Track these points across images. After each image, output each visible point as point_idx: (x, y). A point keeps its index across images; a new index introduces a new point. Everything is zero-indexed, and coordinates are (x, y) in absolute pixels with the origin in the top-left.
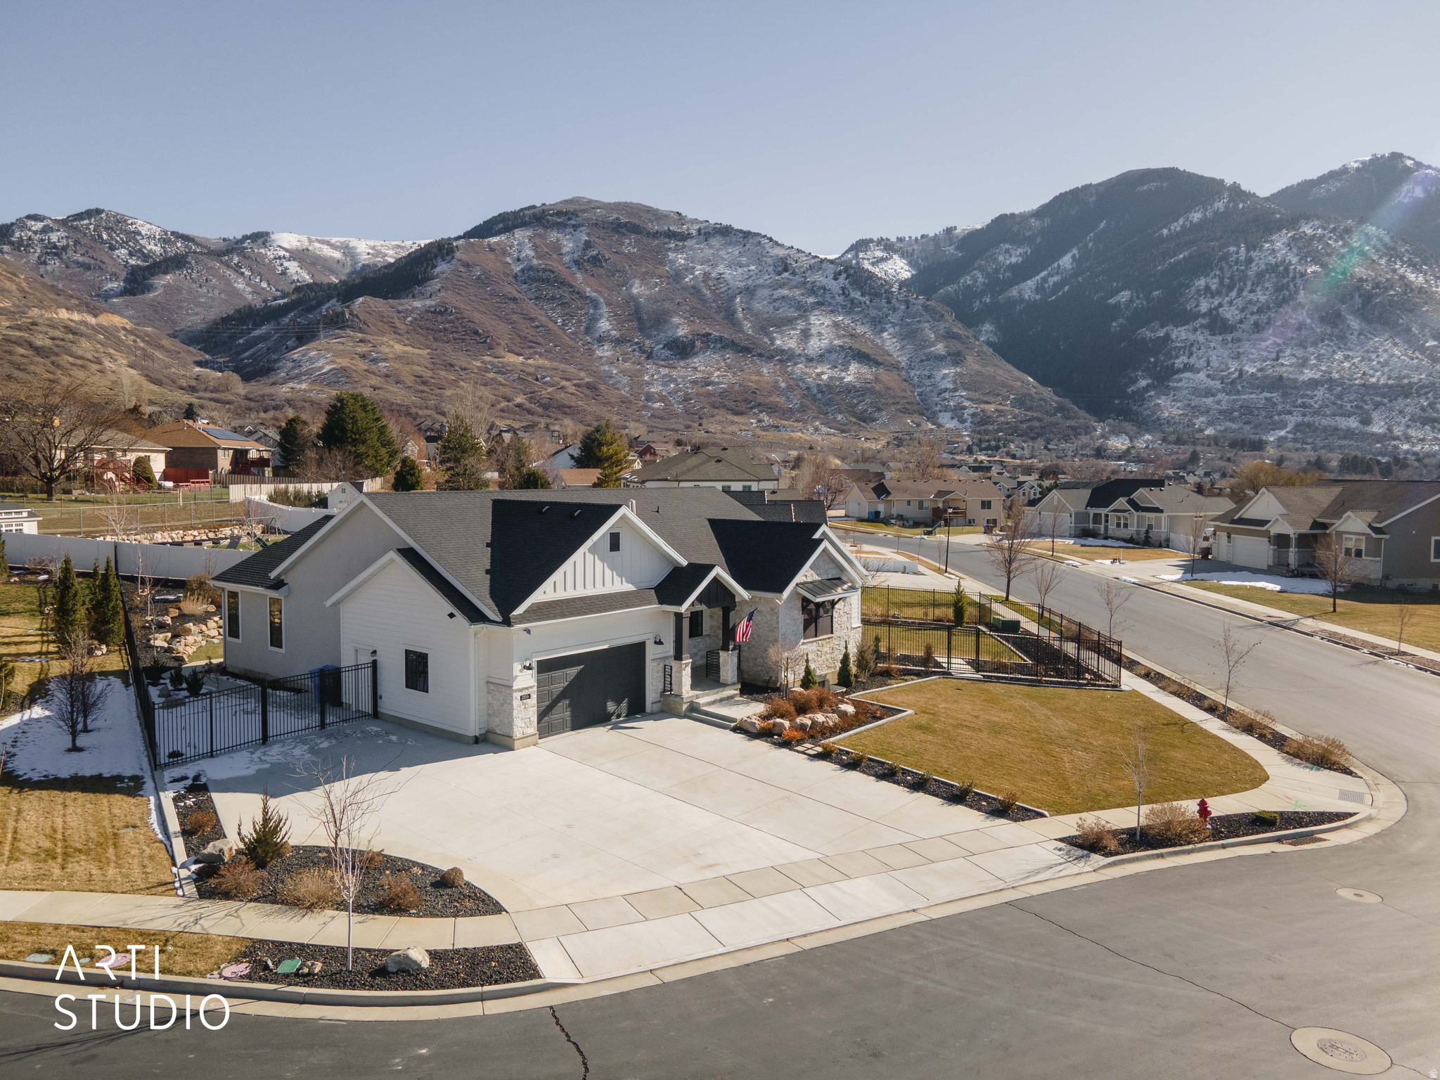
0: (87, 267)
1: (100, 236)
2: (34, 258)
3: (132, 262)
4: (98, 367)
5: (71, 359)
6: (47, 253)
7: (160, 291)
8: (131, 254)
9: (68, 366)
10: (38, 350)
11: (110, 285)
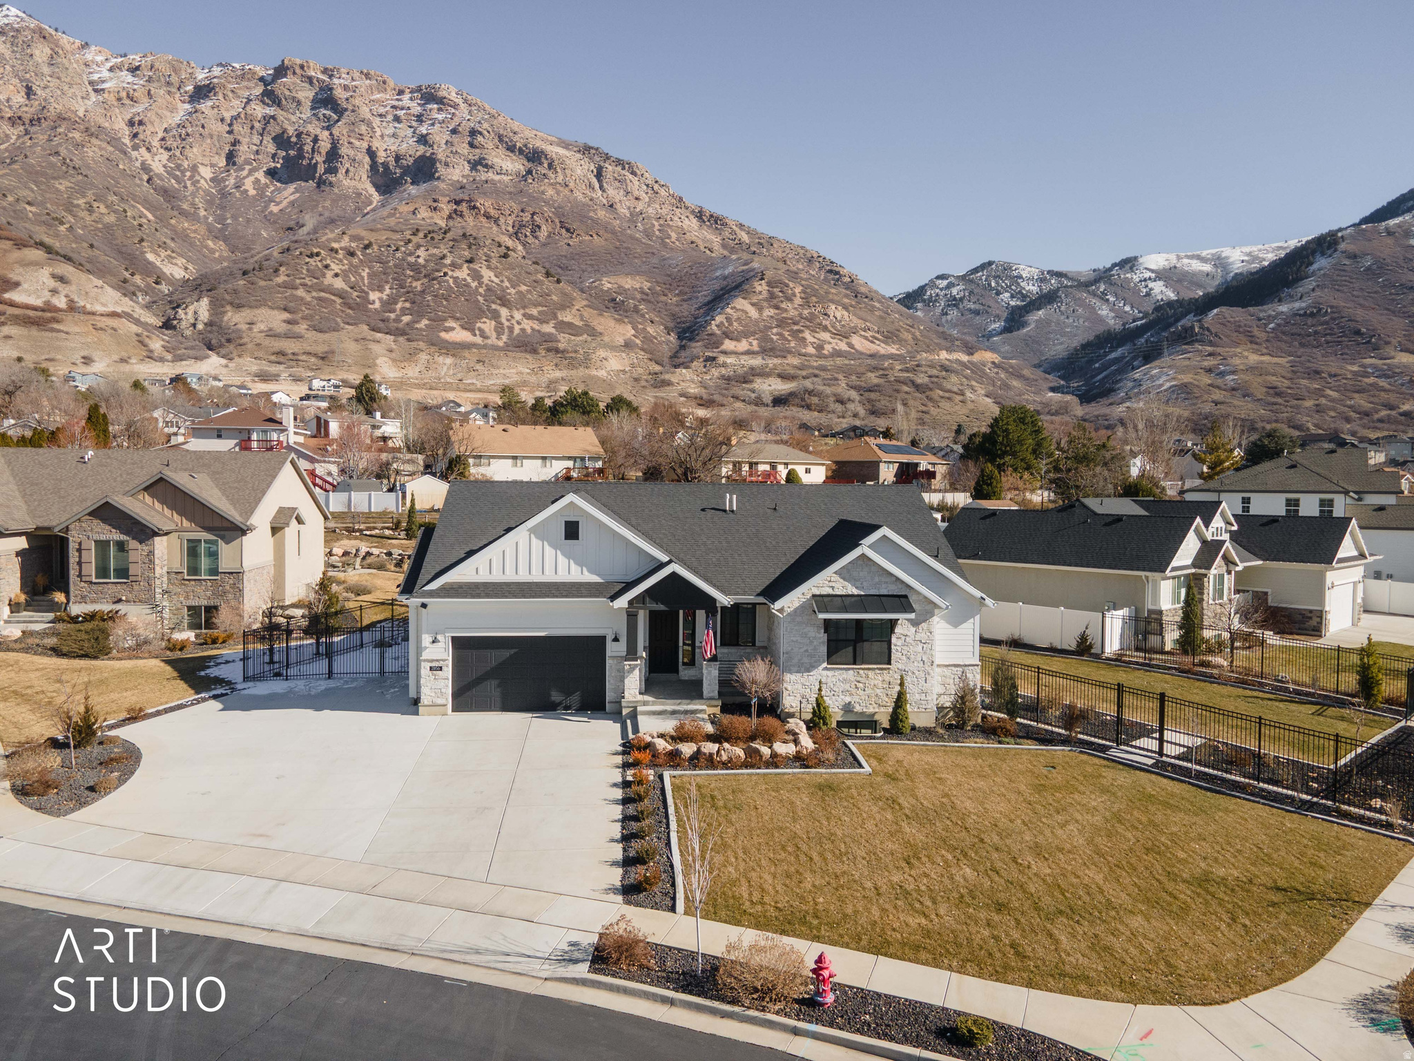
0: (977, 313)
1: (990, 285)
2: (938, 310)
3: (1013, 303)
4: (961, 398)
5: (941, 393)
6: (949, 305)
7: (1033, 326)
8: (1012, 297)
9: (938, 399)
10: (917, 387)
11: (993, 326)
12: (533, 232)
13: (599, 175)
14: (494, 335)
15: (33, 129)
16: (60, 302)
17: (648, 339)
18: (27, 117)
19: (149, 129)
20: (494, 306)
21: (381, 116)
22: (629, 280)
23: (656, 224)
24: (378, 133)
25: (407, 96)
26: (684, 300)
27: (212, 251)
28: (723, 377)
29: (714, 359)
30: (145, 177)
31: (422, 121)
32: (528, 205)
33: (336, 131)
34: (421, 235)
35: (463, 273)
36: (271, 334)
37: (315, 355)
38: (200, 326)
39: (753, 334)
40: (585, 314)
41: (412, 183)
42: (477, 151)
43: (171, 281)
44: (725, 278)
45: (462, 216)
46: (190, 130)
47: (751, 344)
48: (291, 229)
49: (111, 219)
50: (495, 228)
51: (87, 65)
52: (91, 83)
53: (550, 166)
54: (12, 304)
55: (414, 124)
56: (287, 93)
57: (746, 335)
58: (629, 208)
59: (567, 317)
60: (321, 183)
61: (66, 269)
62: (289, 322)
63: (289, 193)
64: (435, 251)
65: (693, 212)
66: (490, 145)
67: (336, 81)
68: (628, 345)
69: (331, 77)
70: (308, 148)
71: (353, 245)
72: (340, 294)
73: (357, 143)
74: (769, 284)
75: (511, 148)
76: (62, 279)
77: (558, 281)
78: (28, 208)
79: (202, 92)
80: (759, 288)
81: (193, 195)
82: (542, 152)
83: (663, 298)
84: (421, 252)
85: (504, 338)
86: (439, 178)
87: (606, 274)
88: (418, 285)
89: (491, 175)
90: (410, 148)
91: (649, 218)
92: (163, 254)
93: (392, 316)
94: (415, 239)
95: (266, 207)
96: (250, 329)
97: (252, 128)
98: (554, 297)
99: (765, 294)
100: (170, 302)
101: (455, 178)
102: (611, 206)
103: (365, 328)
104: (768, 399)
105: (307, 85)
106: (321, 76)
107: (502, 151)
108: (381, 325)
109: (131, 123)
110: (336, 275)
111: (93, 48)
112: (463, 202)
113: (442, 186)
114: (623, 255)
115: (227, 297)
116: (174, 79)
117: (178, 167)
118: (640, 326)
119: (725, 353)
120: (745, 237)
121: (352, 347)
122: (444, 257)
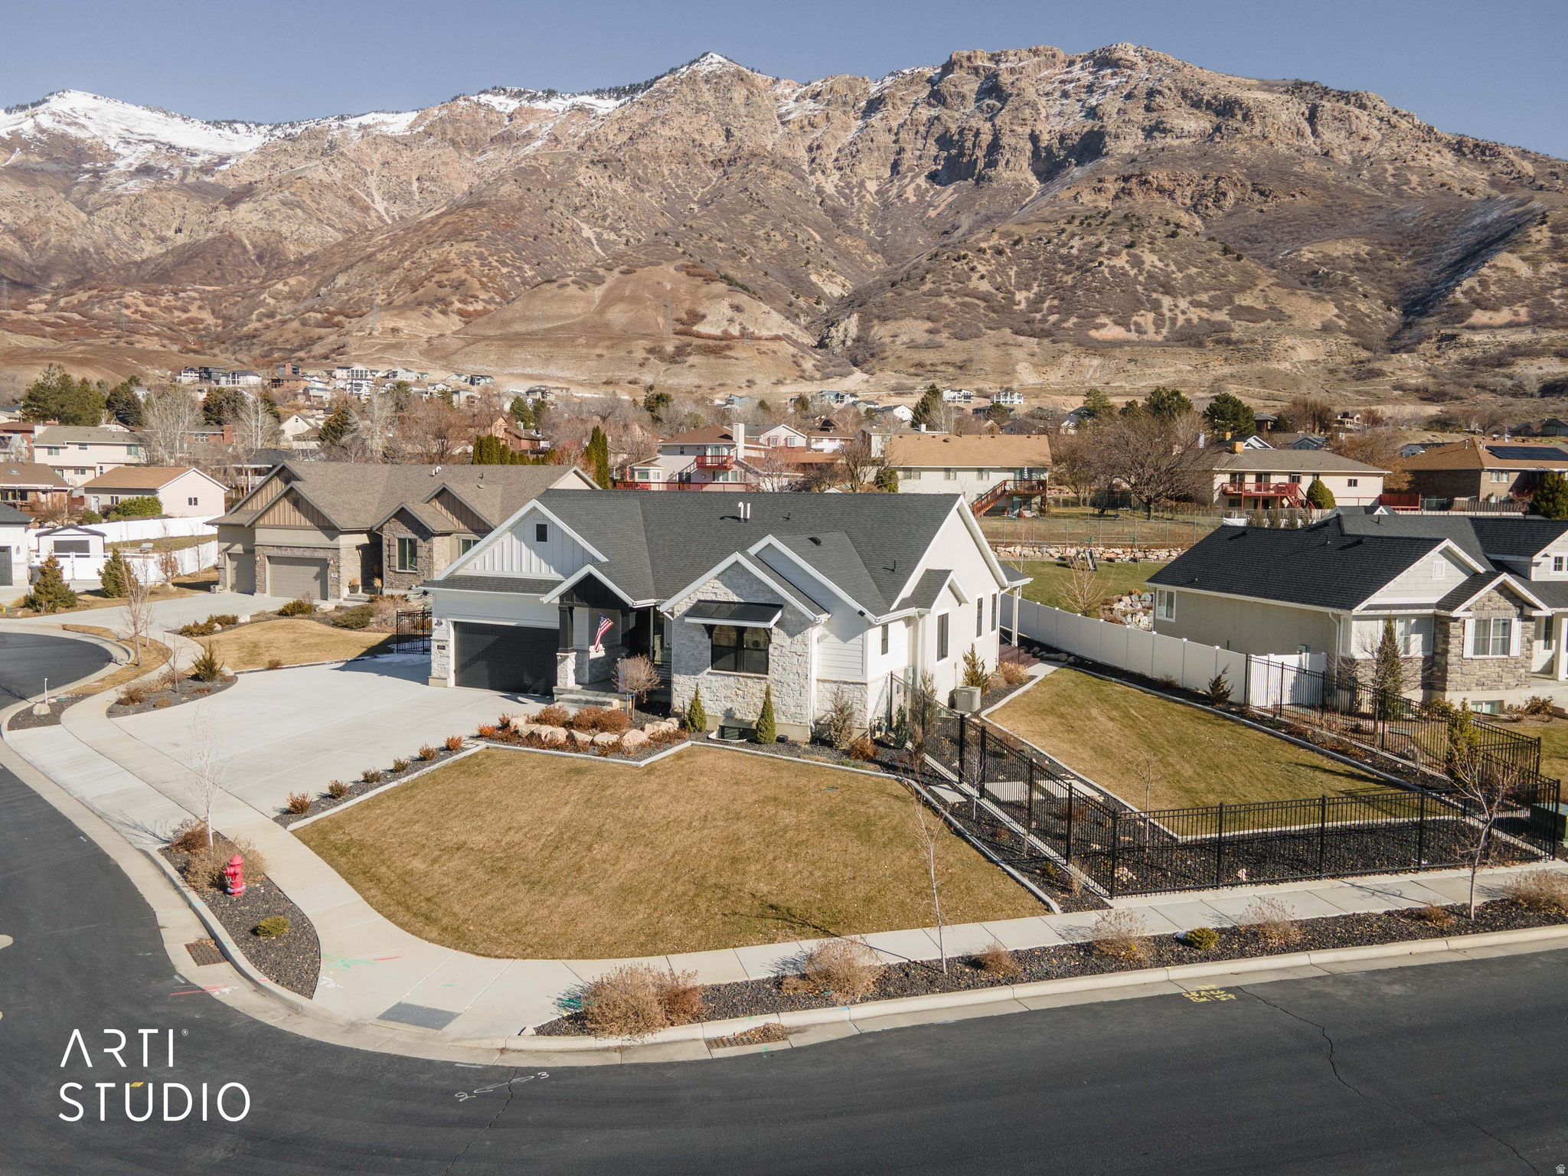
12: (1216, 201)
13: (1312, 118)
14: (1151, 329)
15: (730, 170)
16: (735, 331)
17: (1357, 318)
18: (725, 158)
19: (825, 151)
20: (1155, 295)
21: (1047, 94)
22: (1340, 246)
23: (1390, 168)
24: (1044, 114)
25: (1078, 66)
26: (1418, 263)
27: (870, 265)
28: (1464, 360)
29: (1453, 337)
30: (819, 200)
31: (1092, 92)
32: (1212, 169)
33: (998, 121)
34: (1077, 222)
35: (1121, 261)
36: (913, 346)
37: (953, 365)
38: (849, 343)
39: (1521, 299)
40: (1271, 294)
41: (1076, 165)
42: (1155, 115)
43: (829, 301)
44: (1485, 227)
45: (1130, 194)
46: (860, 146)
47: (1516, 314)
48: (946, 232)
49: (784, 245)
50: (1169, 203)
51: (777, 100)
52: (780, 116)
53: (1245, 117)
54: (698, 336)
55: (1083, 96)
56: (953, 89)
57: (1509, 301)
58: (1351, 153)
59: (1246, 300)
60: (980, 179)
61: (742, 299)
62: (930, 332)
63: (948, 194)
64: (1092, 239)
65: (1448, 145)
66: (1171, 105)
67: (1002, 66)
68: (1327, 329)
69: (997, 62)
70: (969, 144)
71: (1002, 242)
72: (985, 297)
73: (1019, 130)
74: (1554, 229)
75: (1196, 104)
76: (737, 308)
77: (1239, 258)
78: (719, 244)
79: (874, 105)
80: (1536, 236)
81: (859, 211)
82: (1236, 101)
83: (1388, 264)
84: (1076, 242)
85: (1164, 331)
86: (1107, 154)
87: (1307, 242)
88: (1069, 280)
89: (1169, 141)
90: (1076, 124)
91: (1380, 161)
92: (825, 273)
93: (1038, 316)
94: (1069, 228)
95: (925, 213)
96: (893, 342)
97: (917, 133)
98: (1232, 278)
99: (1546, 243)
100: (826, 321)
101: (1125, 151)
102: (1326, 154)
103: (1008, 331)
104: (1534, 387)
105: (973, 77)
106: (987, 64)
107: (1185, 109)
108: (1027, 328)
109: (810, 149)
110: (982, 277)
111: (783, 82)
112: (1134, 177)
113: (1110, 162)
114: (1335, 214)
115: (875, 311)
116: (850, 98)
117: (848, 184)
118: (1347, 303)
119: (1473, 328)
120: (1528, 168)
121: (991, 353)
122: (1100, 244)
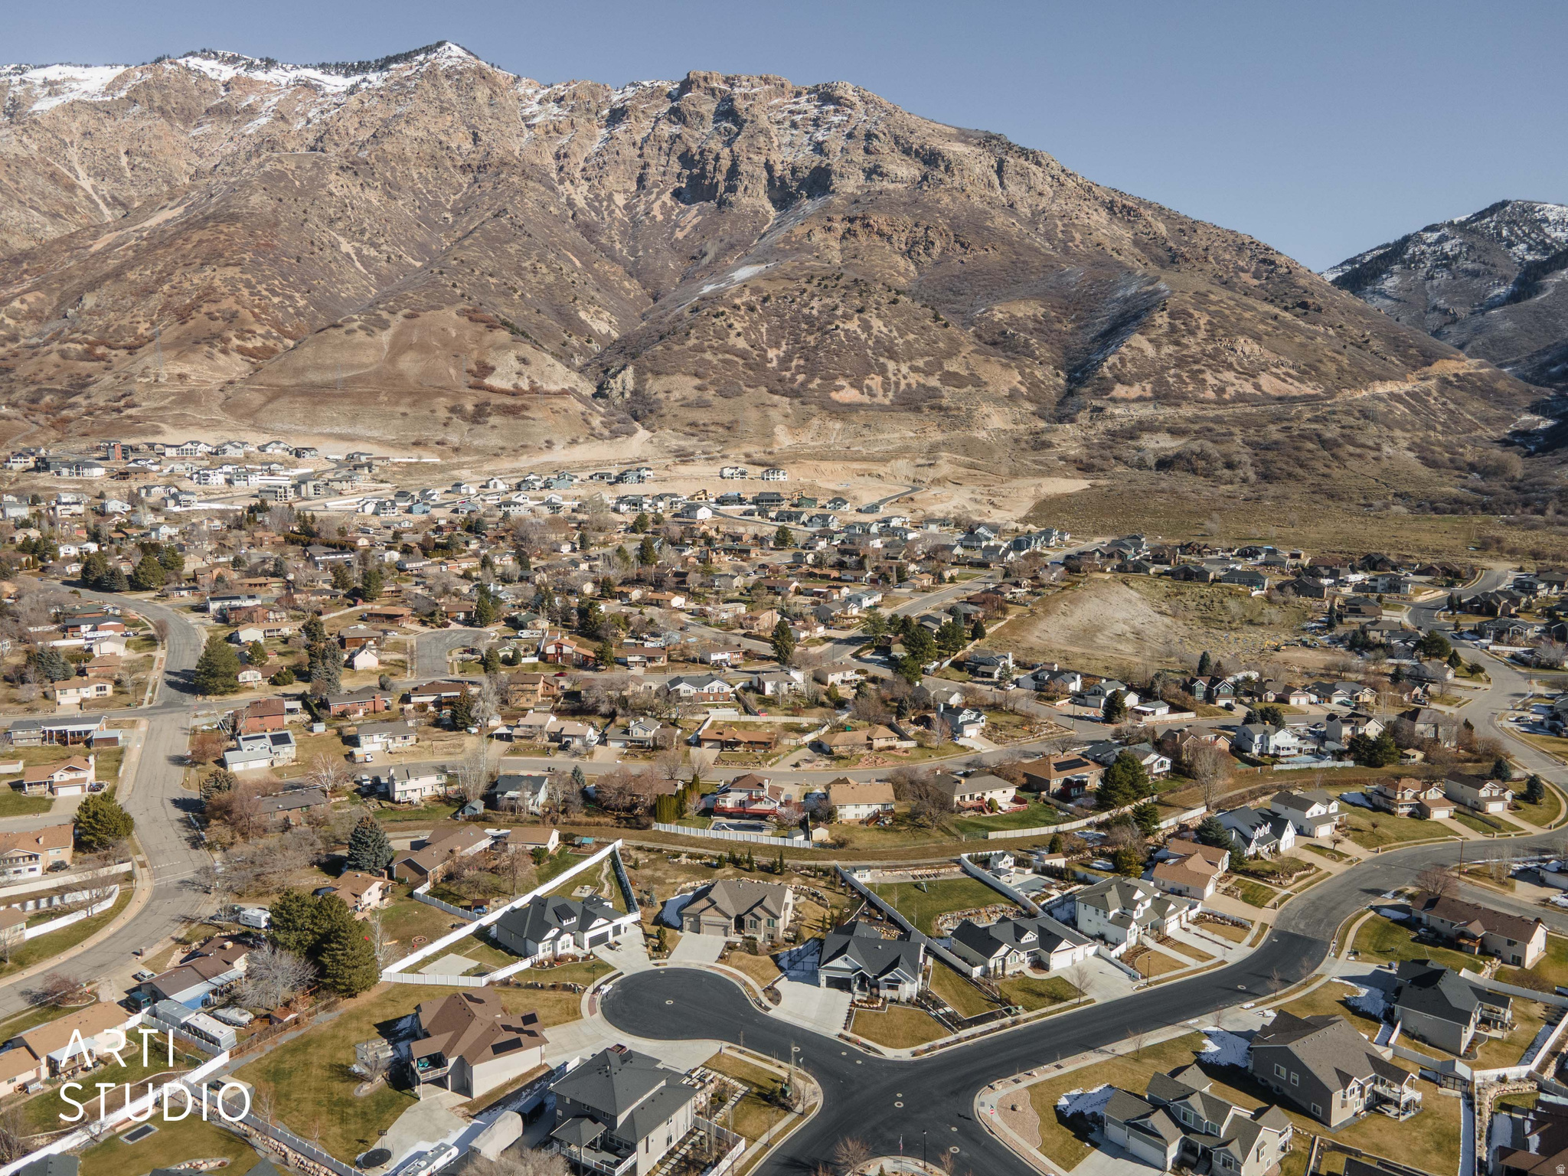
0: (1475, 274)
1: (1499, 234)
2: (1422, 274)
3: (1529, 258)
6: (1437, 266)
7: (1551, 291)
8: (1530, 249)
10: (1324, 443)
11: (1496, 292)
12: (926, 249)
13: (1000, 171)
14: (880, 392)
15: (481, 176)
16: (525, 385)
17: (1034, 385)
18: (475, 164)
19: (573, 160)
20: (882, 360)
21: (778, 123)
22: (1022, 307)
23: (1059, 223)
24: (776, 144)
25: (804, 98)
26: (1080, 328)
27: (628, 292)
28: (1108, 432)
29: (1101, 409)
30: (570, 213)
31: (818, 126)
32: (922, 218)
33: (736, 147)
34: (815, 282)
35: (853, 325)
36: (687, 405)
37: (722, 425)
38: (627, 395)
39: (1148, 376)
40: (971, 361)
41: (808, 197)
42: (873, 157)
43: (601, 338)
44: (1126, 300)
45: (855, 235)
46: (606, 158)
47: (1144, 390)
48: (694, 258)
49: (550, 279)
50: (888, 247)
51: (520, 100)
52: (524, 119)
53: (947, 169)
54: (491, 390)
55: (811, 129)
56: (692, 108)
57: (1139, 378)
58: (1030, 206)
59: (952, 366)
60: (722, 203)
61: (527, 350)
62: (699, 388)
63: (692, 215)
64: (828, 301)
65: (1103, 203)
66: (886, 150)
67: (737, 90)
68: (1013, 397)
69: (732, 86)
70: (710, 167)
71: (754, 298)
72: (743, 355)
73: (755, 158)
74: (1171, 315)
75: (907, 151)
76: (524, 361)
77: (946, 325)
78: (491, 280)
79: (617, 116)
80: (1159, 321)
81: (610, 227)
82: (939, 154)
83: (1058, 326)
84: (815, 303)
85: (891, 394)
86: (833, 192)
87: (997, 299)
88: (811, 339)
89: (886, 184)
90: (806, 158)
91: (1052, 216)
92: (592, 309)
93: (788, 374)
94: (810, 288)
95: (672, 233)
96: (667, 398)
97: (660, 149)
98: (941, 345)
99: (1166, 328)
100: (601, 365)
101: (849, 190)
102: (1011, 206)
103: (764, 389)
104: (1151, 461)
105: (710, 97)
106: (723, 87)
107: (898, 155)
108: (780, 386)
109: (558, 157)
110: (739, 334)
111: (524, 80)
112: (857, 220)
113: (837, 200)
114: (1019, 271)
115: (648, 364)
116: (593, 105)
117: (597, 196)
118: (1028, 370)
119: (1114, 400)
120: (1161, 228)
121: (753, 415)
122: (836, 308)
